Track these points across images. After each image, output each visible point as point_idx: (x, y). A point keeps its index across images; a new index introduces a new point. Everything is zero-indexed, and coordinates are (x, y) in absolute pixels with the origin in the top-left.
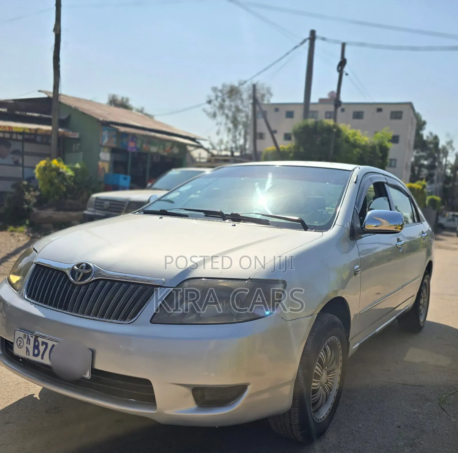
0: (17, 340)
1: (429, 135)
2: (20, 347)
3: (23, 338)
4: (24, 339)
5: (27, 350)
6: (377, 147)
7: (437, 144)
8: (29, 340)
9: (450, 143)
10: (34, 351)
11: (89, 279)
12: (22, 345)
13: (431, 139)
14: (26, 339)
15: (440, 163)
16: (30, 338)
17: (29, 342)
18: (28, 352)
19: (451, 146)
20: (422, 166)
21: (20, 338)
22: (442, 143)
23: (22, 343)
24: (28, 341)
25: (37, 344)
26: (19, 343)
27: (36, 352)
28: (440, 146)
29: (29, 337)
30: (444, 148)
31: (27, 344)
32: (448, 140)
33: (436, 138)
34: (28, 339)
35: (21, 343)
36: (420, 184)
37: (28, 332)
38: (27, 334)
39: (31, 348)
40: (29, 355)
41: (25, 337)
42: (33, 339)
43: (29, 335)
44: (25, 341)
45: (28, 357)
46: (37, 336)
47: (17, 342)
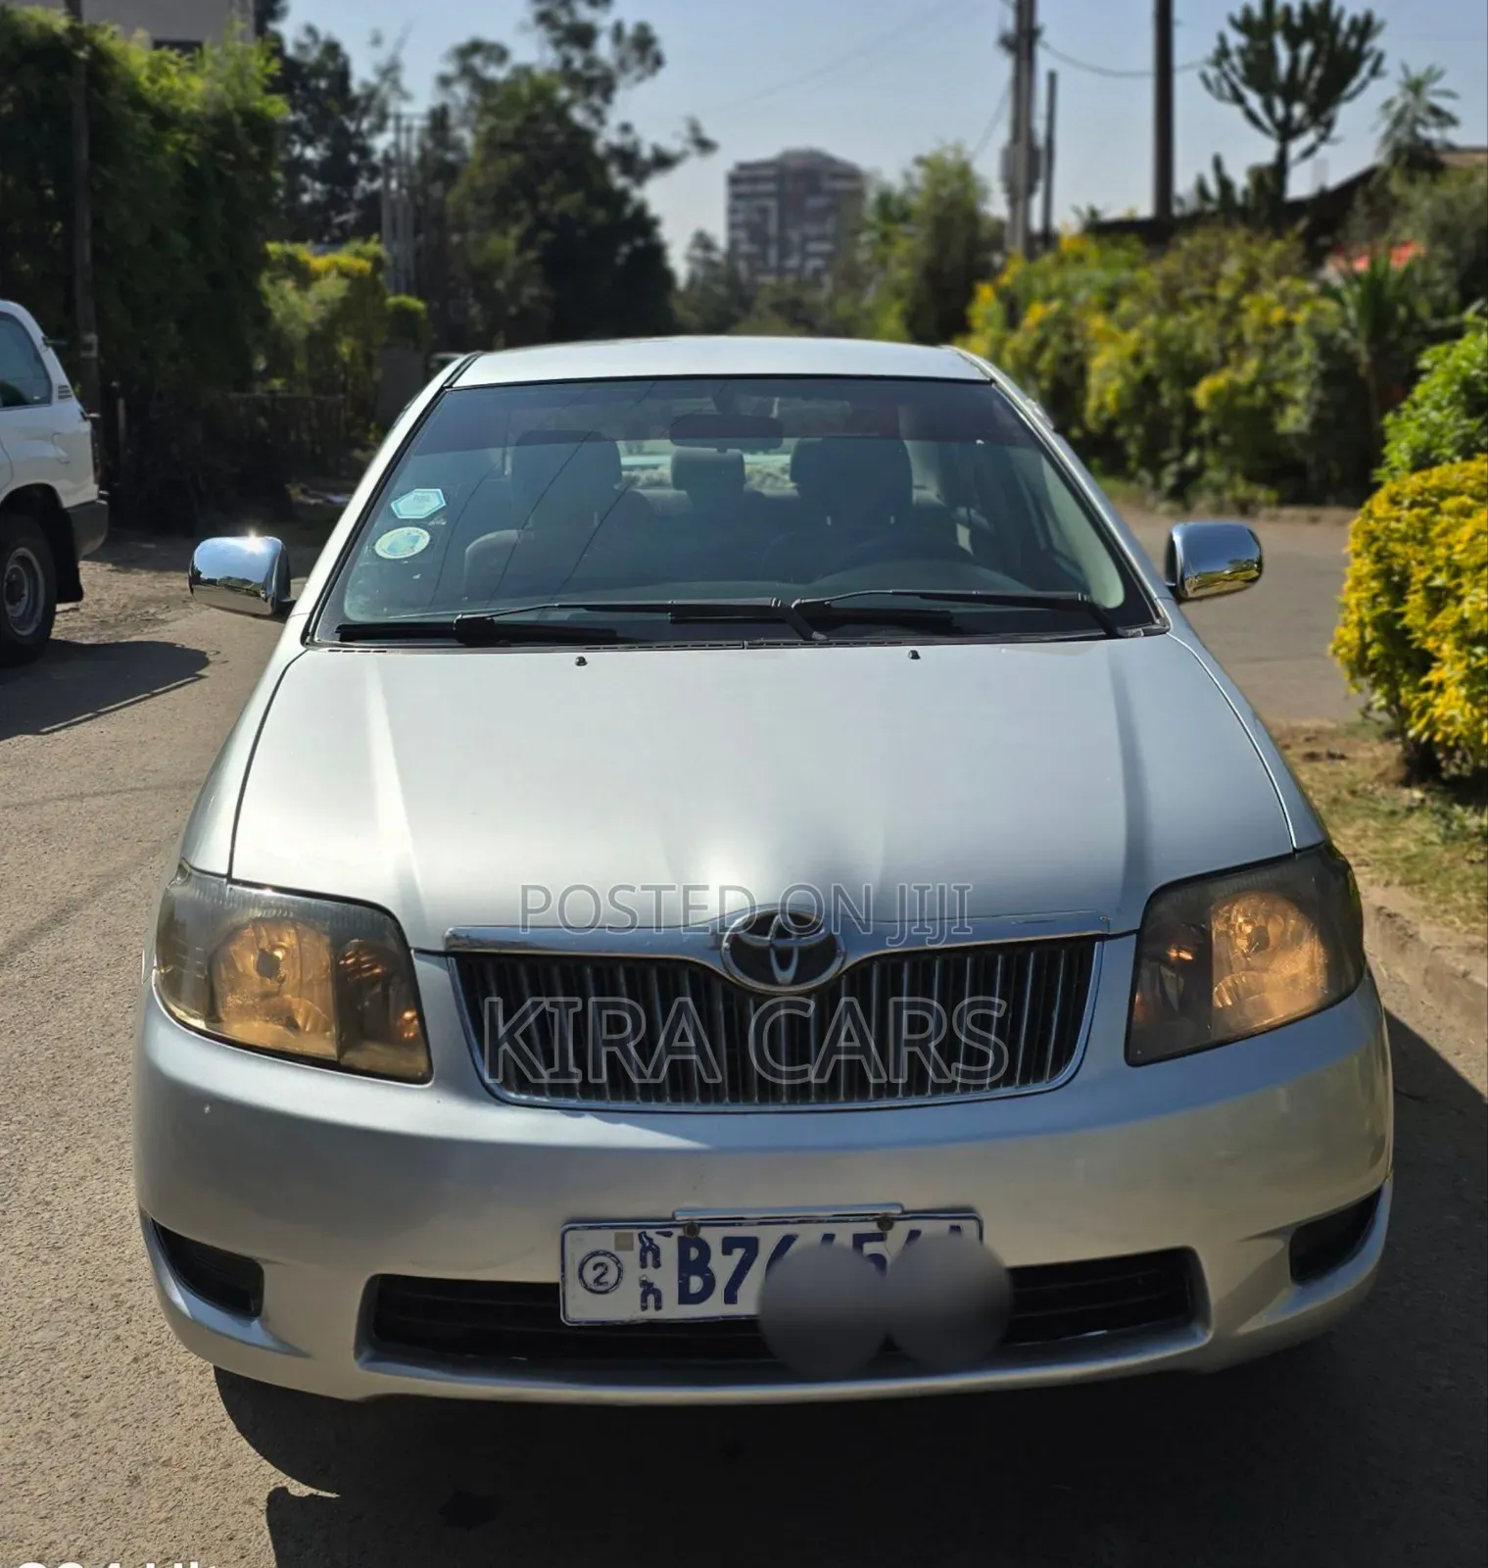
0: (582, 1265)
1: (306, 40)
2: (602, 1289)
3: (614, 1253)
4: (621, 1255)
5: (651, 1288)
6: (238, 120)
7: (343, 75)
8: (650, 1249)
9: (390, 72)
10: (684, 1286)
11: (837, 962)
12: (611, 1277)
13: (314, 55)
14: (631, 1248)
15: (365, 152)
16: (655, 1242)
17: (657, 1256)
18: (651, 1298)
19: (396, 84)
20: (299, 165)
21: (595, 1255)
22: (362, 73)
23: (613, 1270)
24: (651, 1254)
25: (694, 1253)
26: (590, 1275)
27: (696, 1284)
28: (355, 86)
29: (650, 1240)
30: (372, 93)
31: (644, 1265)
32: (382, 56)
33: (332, 49)
34: (644, 1250)
35: (603, 1274)
36: (358, 254)
37: (640, 1223)
38: (636, 1232)
39: (666, 1278)
40: (658, 1307)
41: (624, 1244)
42: (674, 1240)
43: (651, 1233)
44: (630, 1258)
45: (651, 1314)
46: (692, 1228)
47: (581, 1276)
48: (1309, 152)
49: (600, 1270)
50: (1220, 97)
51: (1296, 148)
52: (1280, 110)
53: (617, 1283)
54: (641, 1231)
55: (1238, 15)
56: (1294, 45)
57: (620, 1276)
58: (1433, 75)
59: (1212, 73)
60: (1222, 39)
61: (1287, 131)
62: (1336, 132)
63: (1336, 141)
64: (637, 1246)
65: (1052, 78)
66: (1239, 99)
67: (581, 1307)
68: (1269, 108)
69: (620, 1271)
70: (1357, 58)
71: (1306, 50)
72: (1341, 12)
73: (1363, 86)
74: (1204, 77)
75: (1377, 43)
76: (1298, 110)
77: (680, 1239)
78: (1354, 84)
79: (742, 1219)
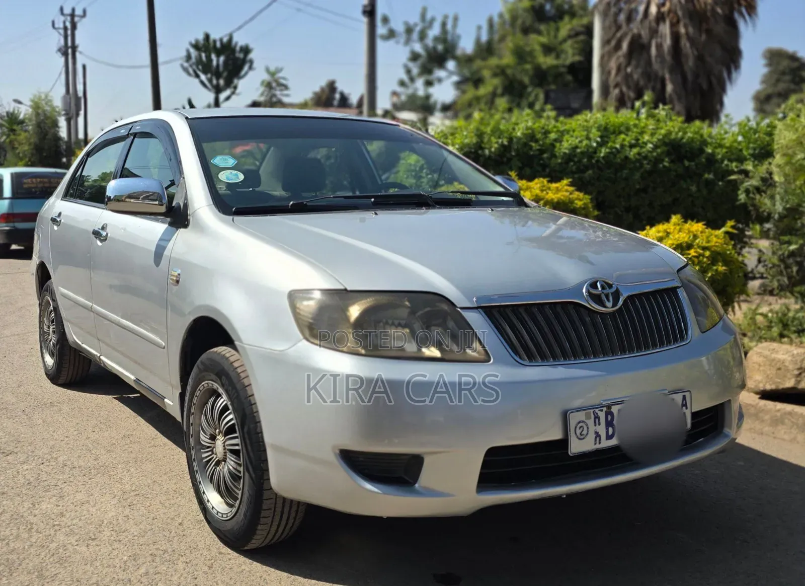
0: (576, 427)
2: (582, 437)
4: (588, 421)
5: (597, 435)
8: (597, 417)
10: (607, 432)
12: (585, 432)
14: (591, 418)
16: (599, 414)
17: (599, 420)
18: (598, 439)
21: (579, 422)
23: (585, 429)
24: (597, 420)
25: (610, 418)
26: (578, 431)
27: (611, 430)
29: (597, 414)
31: (595, 425)
34: (595, 418)
35: (583, 431)
37: (593, 407)
38: (592, 411)
39: (602, 430)
40: (600, 443)
41: (588, 417)
42: (603, 413)
43: (597, 410)
44: (591, 422)
45: (598, 446)
46: (609, 407)
47: (576, 433)
48: (228, 98)
49: (581, 429)
50: (189, 74)
51: (223, 96)
52: (215, 82)
53: (587, 434)
54: (593, 410)
55: (193, 42)
56: (218, 56)
57: (588, 431)
58: (279, 70)
59: (186, 65)
60: (188, 51)
61: (218, 90)
62: (238, 91)
63: (238, 94)
64: (593, 416)
65: (84, 67)
66: (197, 76)
67: (576, 447)
68: (210, 81)
69: (588, 428)
70: (243, 62)
71: (222, 59)
72: (236, 44)
73: (246, 73)
74: (182, 66)
75: (251, 56)
76: (222, 82)
77: (606, 412)
78: (243, 73)
79: (623, 401)
